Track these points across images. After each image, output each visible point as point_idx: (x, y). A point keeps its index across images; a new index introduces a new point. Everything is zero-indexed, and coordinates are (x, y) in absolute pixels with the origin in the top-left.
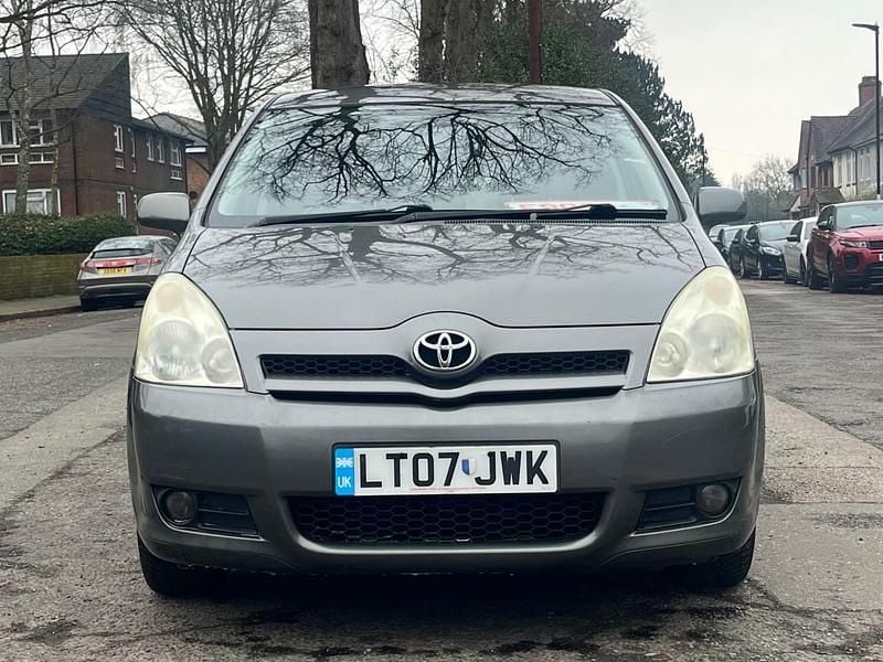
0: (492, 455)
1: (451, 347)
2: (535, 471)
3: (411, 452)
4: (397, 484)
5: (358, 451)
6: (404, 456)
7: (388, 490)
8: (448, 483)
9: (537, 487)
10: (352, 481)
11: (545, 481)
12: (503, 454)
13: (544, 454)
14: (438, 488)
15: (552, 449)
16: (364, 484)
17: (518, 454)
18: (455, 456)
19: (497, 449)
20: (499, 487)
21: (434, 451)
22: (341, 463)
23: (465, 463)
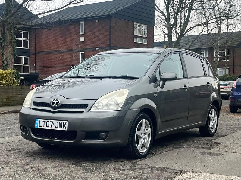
0: (58, 122)
1: (56, 102)
2: (64, 126)
3: (46, 121)
4: (44, 127)
5: (39, 120)
6: (45, 121)
7: (42, 127)
8: (51, 127)
9: (64, 129)
10: (38, 125)
11: (66, 128)
12: (60, 122)
13: (66, 123)
14: (49, 128)
15: (67, 122)
16: (39, 126)
17: (62, 122)
18: (52, 122)
19: (59, 121)
20: (59, 129)
21: (50, 121)
22: (36, 122)
23: (54, 123)
